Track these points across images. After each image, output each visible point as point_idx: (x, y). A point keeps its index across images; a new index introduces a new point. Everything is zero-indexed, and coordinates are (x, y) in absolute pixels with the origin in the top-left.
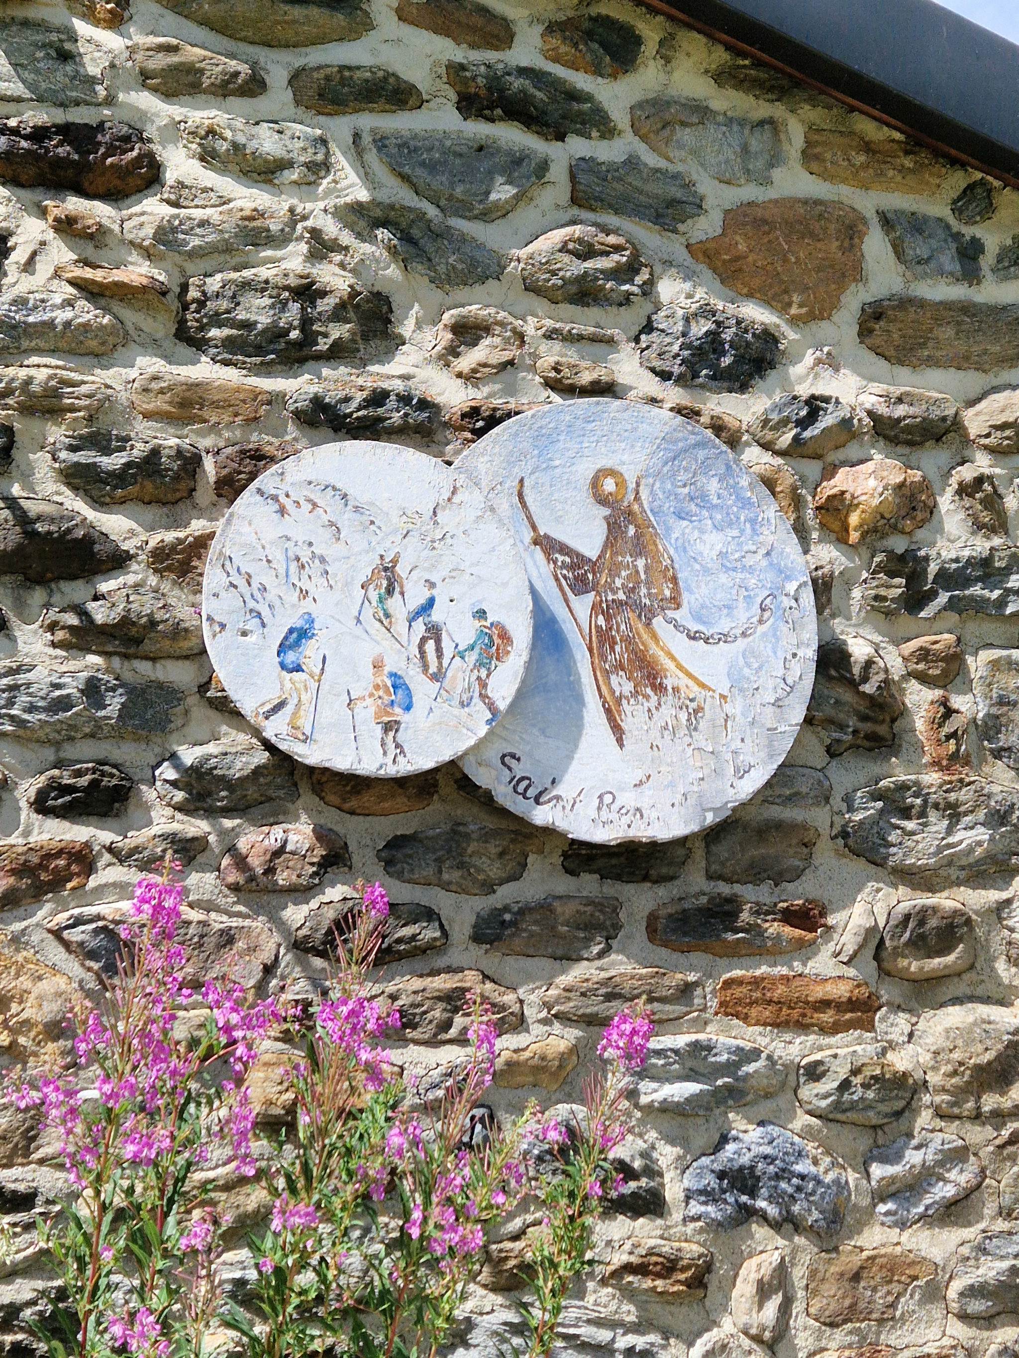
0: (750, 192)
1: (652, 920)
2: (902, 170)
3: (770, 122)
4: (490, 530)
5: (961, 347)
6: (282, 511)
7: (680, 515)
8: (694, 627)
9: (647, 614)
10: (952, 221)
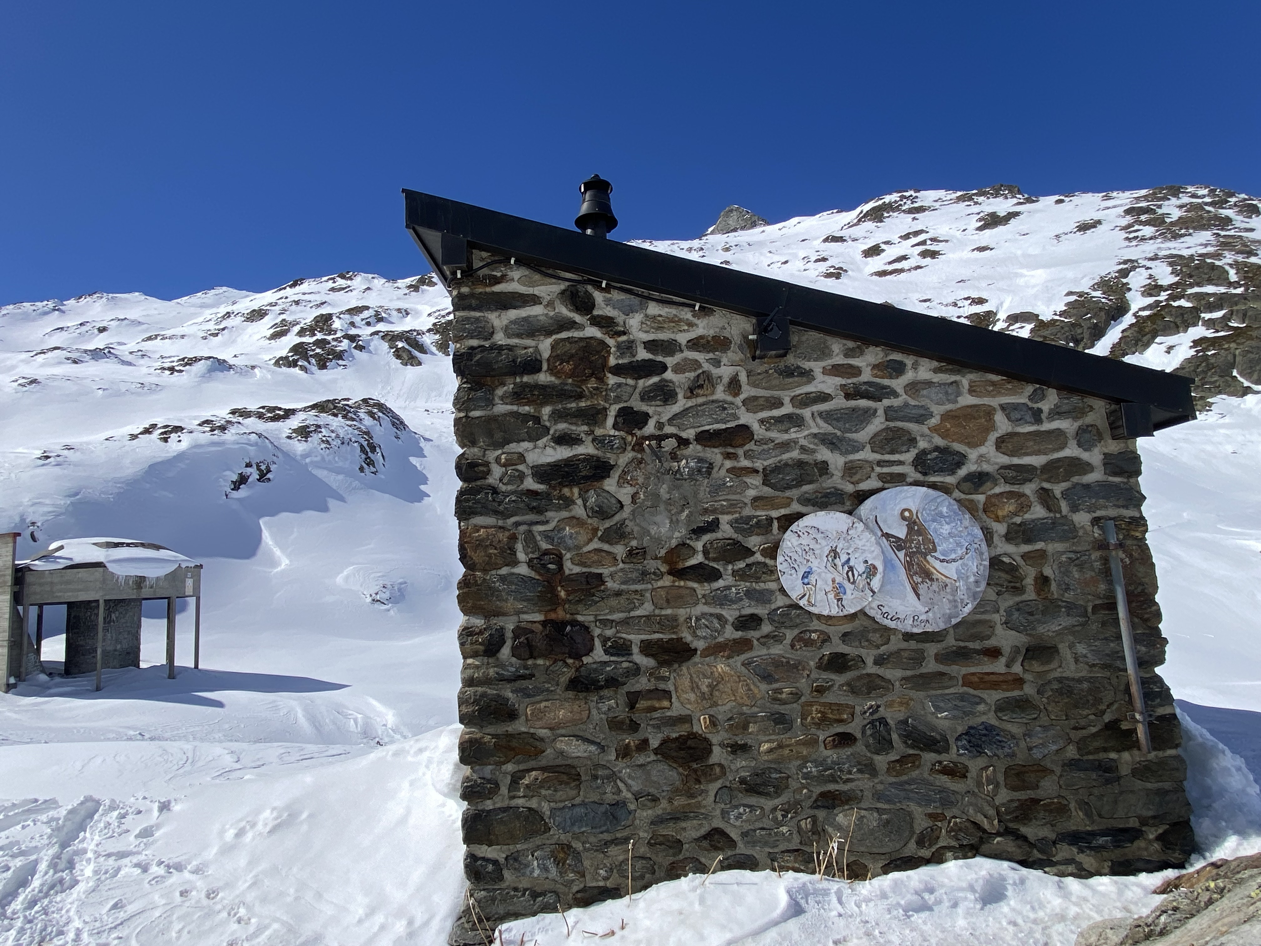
0: (949, 407)
1: (936, 655)
2: (1008, 389)
3: (955, 382)
4: (867, 534)
5: (1036, 447)
6: (799, 536)
7: (934, 520)
8: (942, 558)
9: (925, 555)
10: (1029, 404)
